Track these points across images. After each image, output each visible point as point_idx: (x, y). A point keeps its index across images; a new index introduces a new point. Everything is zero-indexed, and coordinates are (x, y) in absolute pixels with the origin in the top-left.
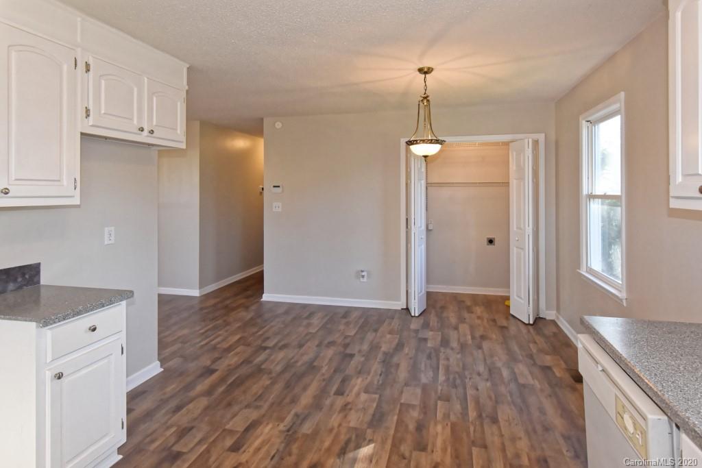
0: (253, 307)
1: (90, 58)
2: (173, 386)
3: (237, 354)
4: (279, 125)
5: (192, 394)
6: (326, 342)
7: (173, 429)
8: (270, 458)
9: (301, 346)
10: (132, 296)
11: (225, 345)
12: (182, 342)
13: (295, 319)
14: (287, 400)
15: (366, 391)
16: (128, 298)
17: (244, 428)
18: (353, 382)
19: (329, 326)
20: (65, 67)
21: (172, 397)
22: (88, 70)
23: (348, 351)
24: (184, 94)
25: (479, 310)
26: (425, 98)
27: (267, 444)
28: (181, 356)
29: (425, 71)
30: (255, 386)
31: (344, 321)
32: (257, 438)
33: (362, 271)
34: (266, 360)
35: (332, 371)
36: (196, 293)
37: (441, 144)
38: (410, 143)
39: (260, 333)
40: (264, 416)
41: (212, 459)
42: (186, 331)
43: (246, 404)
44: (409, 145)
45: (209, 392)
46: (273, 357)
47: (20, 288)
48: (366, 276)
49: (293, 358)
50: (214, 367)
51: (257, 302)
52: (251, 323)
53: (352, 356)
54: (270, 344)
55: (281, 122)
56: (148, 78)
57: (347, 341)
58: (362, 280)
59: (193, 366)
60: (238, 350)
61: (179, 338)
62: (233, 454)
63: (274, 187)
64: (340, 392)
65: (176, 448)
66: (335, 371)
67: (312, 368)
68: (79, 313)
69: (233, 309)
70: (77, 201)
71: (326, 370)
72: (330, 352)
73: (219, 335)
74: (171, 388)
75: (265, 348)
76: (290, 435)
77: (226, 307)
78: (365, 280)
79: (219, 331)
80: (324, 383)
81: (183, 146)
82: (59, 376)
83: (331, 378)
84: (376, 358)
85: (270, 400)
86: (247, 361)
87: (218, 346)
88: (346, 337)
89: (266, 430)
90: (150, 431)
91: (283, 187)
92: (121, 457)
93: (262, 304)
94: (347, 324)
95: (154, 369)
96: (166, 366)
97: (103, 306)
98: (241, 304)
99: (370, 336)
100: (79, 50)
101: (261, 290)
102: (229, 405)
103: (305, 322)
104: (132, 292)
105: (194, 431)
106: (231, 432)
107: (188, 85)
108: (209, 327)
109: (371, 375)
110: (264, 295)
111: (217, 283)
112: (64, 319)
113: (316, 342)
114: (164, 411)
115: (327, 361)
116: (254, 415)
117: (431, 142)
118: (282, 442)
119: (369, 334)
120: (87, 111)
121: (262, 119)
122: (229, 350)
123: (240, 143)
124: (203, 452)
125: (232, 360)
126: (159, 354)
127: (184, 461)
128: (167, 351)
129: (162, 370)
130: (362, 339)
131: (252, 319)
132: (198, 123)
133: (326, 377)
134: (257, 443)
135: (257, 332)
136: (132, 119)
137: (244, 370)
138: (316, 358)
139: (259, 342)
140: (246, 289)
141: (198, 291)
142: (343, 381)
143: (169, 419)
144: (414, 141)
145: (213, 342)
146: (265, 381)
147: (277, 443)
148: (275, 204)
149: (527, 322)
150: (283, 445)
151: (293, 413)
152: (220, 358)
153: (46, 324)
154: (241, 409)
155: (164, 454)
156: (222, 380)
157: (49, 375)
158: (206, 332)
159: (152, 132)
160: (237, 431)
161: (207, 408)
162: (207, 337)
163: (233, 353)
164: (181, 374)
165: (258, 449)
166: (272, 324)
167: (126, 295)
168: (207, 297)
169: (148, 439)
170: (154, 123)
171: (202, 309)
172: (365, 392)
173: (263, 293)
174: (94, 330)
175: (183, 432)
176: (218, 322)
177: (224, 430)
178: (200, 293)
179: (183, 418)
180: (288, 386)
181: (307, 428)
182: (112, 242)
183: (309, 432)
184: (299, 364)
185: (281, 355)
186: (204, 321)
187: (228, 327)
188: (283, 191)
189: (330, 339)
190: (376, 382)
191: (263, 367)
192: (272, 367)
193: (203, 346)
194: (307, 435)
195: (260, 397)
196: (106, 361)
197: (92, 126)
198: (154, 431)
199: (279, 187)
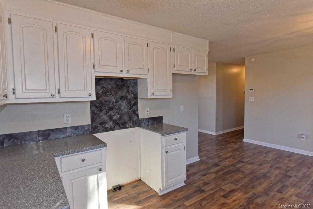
0: (238, 144)
1: (175, 46)
2: (204, 166)
3: (229, 161)
4: (253, 60)
5: (210, 171)
6: (275, 166)
7: (202, 182)
8: (239, 206)
9: (260, 165)
10: (188, 130)
11: (224, 156)
12: (207, 152)
13: (259, 152)
14: (250, 186)
15: (297, 196)
16: (186, 131)
17: (230, 190)
18: (288, 189)
19: (278, 159)
20: (168, 52)
21: (203, 170)
22: (174, 51)
23: (288, 174)
24: (207, 54)
27: (238, 200)
28: (207, 157)
30: (236, 176)
31: (288, 159)
32: (234, 196)
33: (303, 135)
34: (242, 167)
35: (277, 180)
36: (214, 134)
39: (240, 155)
40: (238, 189)
41: (215, 197)
42: (209, 148)
43: (231, 182)
45: (216, 173)
46: (246, 166)
47: (158, 123)
48: (304, 138)
49: (256, 169)
50: (219, 164)
51: (240, 142)
52: (237, 150)
53: (290, 177)
54: (245, 160)
55: (254, 58)
56: (194, 50)
57: (289, 169)
58: (302, 139)
59: (211, 161)
60: (229, 160)
61: (206, 150)
62: (224, 199)
63: (250, 89)
64: (279, 191)
65: (203, 188)
66: (278, 181)
67: (265, 176)
68: (171, 133)
69: (229, 143)
70: (171, 96)
71: (273, 179)
72: (277, 172)
73: (223, 152)
74: (202, 167)
75: (242, 162)
76: (250, 201)
77: (226, 141)
78: (304, 140)
79: (223, 150)
80: (271, 185)
81: (207, 74)
82: (167, 152)
83: (275, 184)
84: (307, 182)
85: (242, 183)
86: (233, 165)
87: (222, 156)
88: (288, 167)
89: (239, 195)
90: (194, 179)
92: (185, 184)
93: (243, 143)
94: (290, 161)
95: (197, 159)
96: (201, 158)
97: (179, 132)
98: (233, 141)
99: (304, 170)
100: (172, 45)
101: (243, 137)
102: (224, 180)
103: (264, 155)
104: (187, 129)
105: (209, 185)
106: (223, 190)
107: (209, 49)
108: (219, 148)
109: (302, 189)
110: (244, 139)
111: (223, 131)
112: (168, 135)
113: (269, 165)
114: (199, 174)
115: (274, 175)
116: (234, 187)
118: (245, 202)
119: (303, 169)
120: (174, 65)
121: (245, 58)
122: (226, 158)
123: (235, 70)
124: (212, 193)
125: (226, 163)
126: (199, 154)
127: (205, 194)
128: (202, 154)
129: (200, 160)
130: (298, 171)
131: (237, 148)
132: (215, 64)
133: (273, 182)
134: (234, 198)
135: (239, 154)
136: (188, 66)
137: (232, 168)
138: (268, 172)
139: (240, 159)
140: (236, 135)
141: (215, 133)
142: (282, 187)
143: (201, 178)
145: (220, 154)
146: (240, 175)
147: (243, 202)
148: (250, 98)
150: (246, 203)
151: (252, 192)
152: (222, 161)
153: (163, 135)
154: (228, 183)
155: (198, 189)
156: (222, 170)
157: (164, 151)
158: (217, 149)
159: (195, 70)
160: (226, 191)
161: (215, 178)
162: (217, 152)
163: (227, 160)
164: (207, 163)
165: (234, 201)
166: (247, 152)
167: (186, 130)
168: (218, 136)
169: (193, 182)
170: (196, 67)
171: (216, 140)
172: (295, 196)
173: (244, 138)
174: (176, 140)
175: (205, 184)
176: (222, 147)
177: (221, 188)
178: (216, 134)
179: (206, 179)
180: (251, 180)
181: (259, 201)
182: (183, 111)
183: (260, 203)
184: (258, 173)
185: (250, 166)
186: (217, 145)
187: (226, 150)
188: (255, 91)
189: (278, 165)
190: (304, 194)
191: (241, 169)
192: (244, 170)
193: (215, 155)
194: (259, 204)
195: (238, 181)
196: (180, 151)
197: (176, 70)
198: (196, 180)
199: (253, 89)
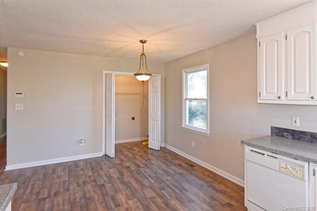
4: (21, 54)
6: (81, 183)
18: (118, 198)
25: (135, 148)
26: (143, 54)
29: (143, 42)
33: (81, 140)
34: (52, 206)
35: (101, 196)
37: (150, 76)
38: (136, 75)
44: (135, 75)
48: (83, 142)
49: (70, 198)
53: (103, 185)
54: (44, 195)
55: (23, 52)
57: (92, 178)
58: (81, 145)
63: (17, 94)
64: (117, 205)
66: (103, 196)
67: (88, 199)
71: (98, 197)
72: (89, 187)
78: (83, 144)
80: (104, 204)
83: (105, 200)
84: (117, 182)
88: (90, 177)
91: (24, 94)
99: (102, 172)
109: (122, 190)
110: (6, 167)
113: (75, 185)
115: (92, 192)
117: (146, 74)
119: (100, 171)
121: (7, 48)
130: (99, 175)
133: (101, 200)
138: (84, 193)
142: (113, 199)
144: (138, 74)
148: (17, 105)
149: (158, 150)
166: (31, 183)
172: (129, 200)
185: (60, 199)
188: (24, 96)
189: (81, 180)
190: (129, 193)
199: (21, 94)
